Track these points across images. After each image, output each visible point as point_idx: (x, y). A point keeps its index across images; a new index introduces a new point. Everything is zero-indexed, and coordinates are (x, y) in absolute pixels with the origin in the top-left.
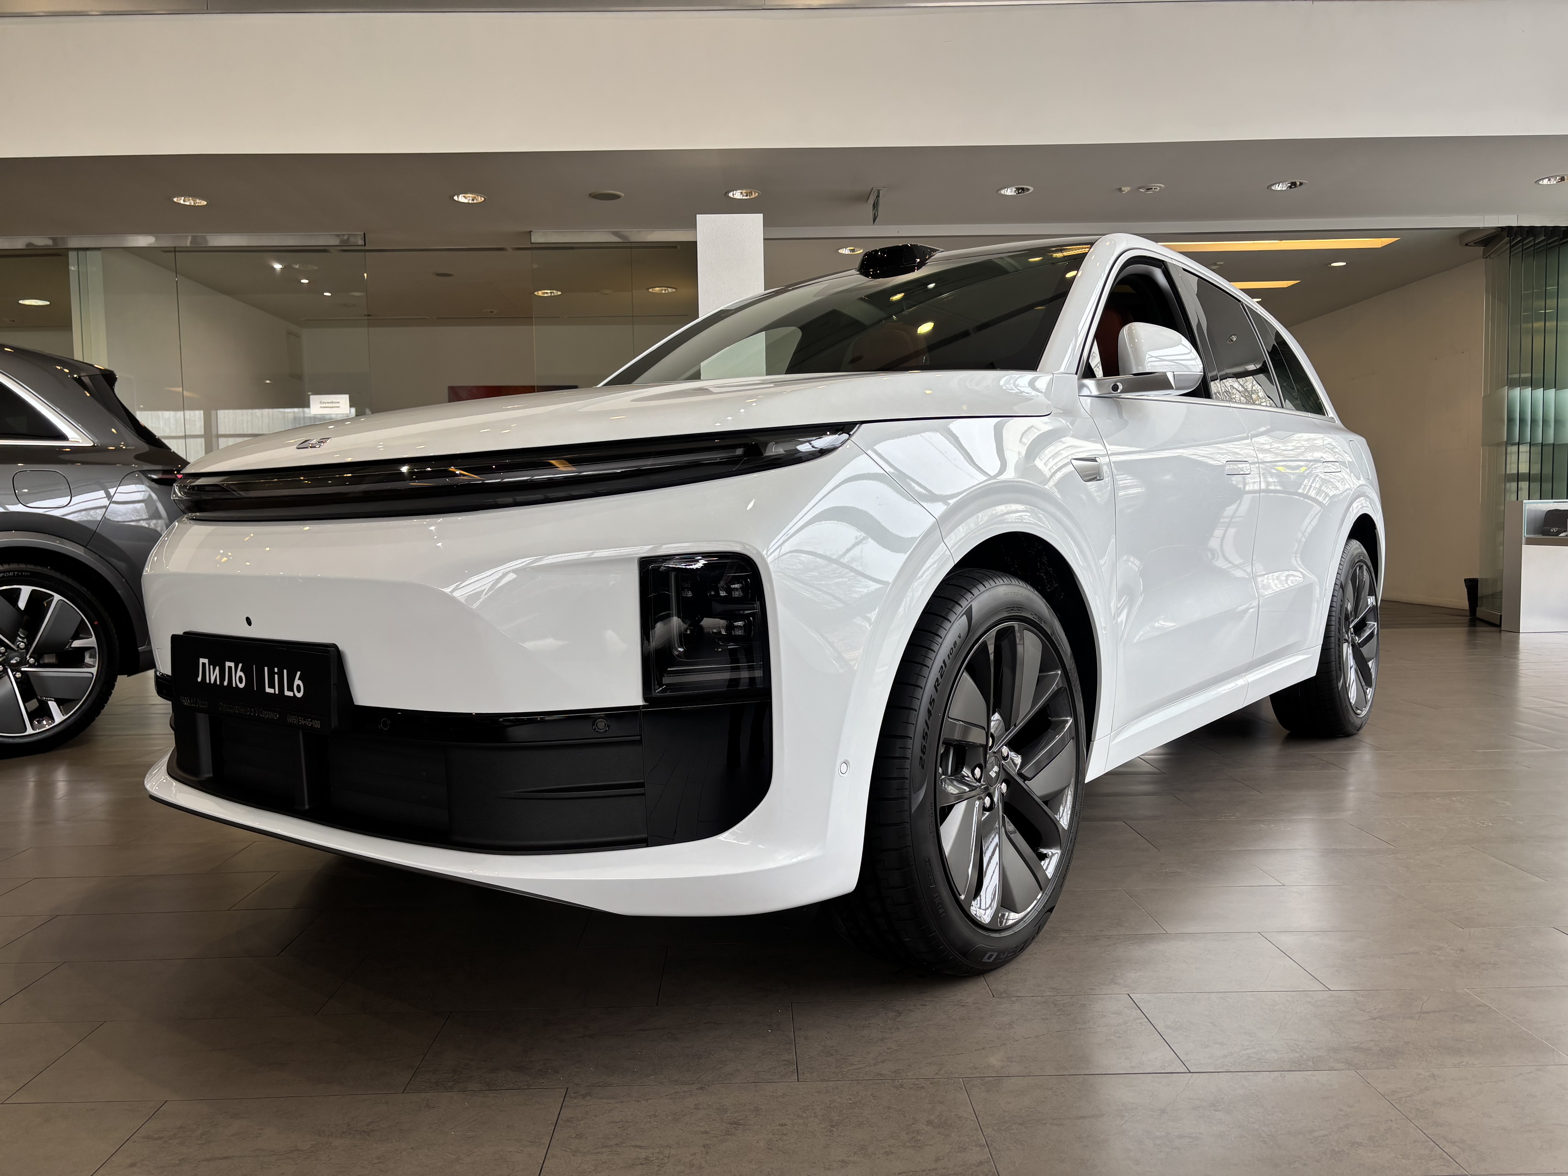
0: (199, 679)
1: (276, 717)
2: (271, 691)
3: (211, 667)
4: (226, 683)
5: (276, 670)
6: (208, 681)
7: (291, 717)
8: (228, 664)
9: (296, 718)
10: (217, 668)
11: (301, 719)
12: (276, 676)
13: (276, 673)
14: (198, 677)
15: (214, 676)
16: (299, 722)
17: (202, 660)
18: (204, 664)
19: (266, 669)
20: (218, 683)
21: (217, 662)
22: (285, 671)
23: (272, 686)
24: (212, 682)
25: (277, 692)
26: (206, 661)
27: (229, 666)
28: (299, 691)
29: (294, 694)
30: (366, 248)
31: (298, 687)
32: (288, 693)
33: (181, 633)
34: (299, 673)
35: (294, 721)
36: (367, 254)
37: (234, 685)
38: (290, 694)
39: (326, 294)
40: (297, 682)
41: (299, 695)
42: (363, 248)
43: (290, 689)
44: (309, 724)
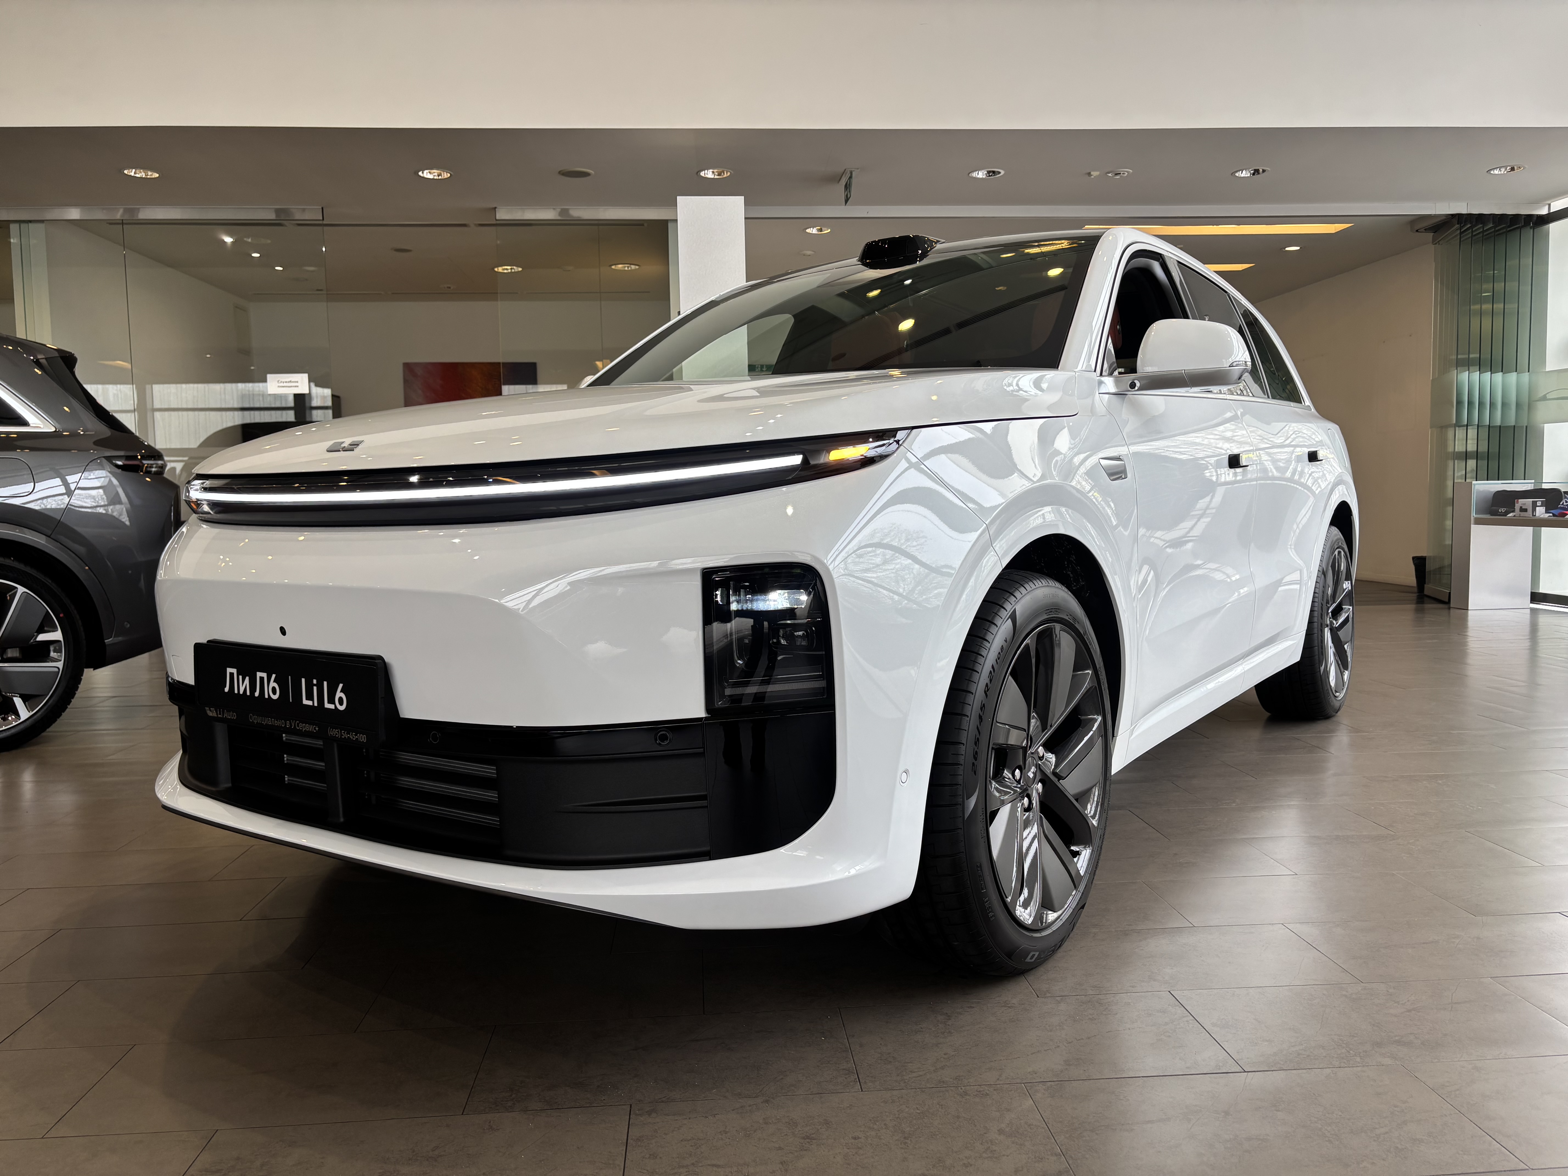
0: (227, 689)
1: (315, 730)
2: (310, 703)
3: (241, 677)
4: (257, 694)
5: (315, 682)
6: (236, 692)
7: (332, 730)
8: (259, 674)
9: (338, 732)
10: (247, 678)
11: (344, 733)
12: (315, 688)
13: (315, 685)
14: (226, 687)
15: (243, 686)
16: (342, 735)
17: (229, 670)
18: (232, 674)
19: (303, 680)
20: (248, 693)
21: (247, 671)
22: (325, 683)
23: (310, 697)
24: (241, 692)
25: (316, 704)
26: (234, 671)
27: (260, 677)
28: (341, 703)
29: (336, 706)
30: (325, 222)
31: (341, 700)
32: (328, 706)
33: (204, 641)
34: (341, 685)
35: (336, 734)
36: (326, 228)
37: (266, 696)
38: (332, 706)
39: (277, 268)
40: (339, 694)
41: (342, 708)
42: (321, 222)
43: (331, 700)
44: (354, 737)
